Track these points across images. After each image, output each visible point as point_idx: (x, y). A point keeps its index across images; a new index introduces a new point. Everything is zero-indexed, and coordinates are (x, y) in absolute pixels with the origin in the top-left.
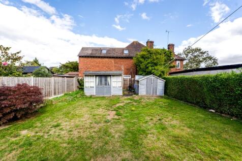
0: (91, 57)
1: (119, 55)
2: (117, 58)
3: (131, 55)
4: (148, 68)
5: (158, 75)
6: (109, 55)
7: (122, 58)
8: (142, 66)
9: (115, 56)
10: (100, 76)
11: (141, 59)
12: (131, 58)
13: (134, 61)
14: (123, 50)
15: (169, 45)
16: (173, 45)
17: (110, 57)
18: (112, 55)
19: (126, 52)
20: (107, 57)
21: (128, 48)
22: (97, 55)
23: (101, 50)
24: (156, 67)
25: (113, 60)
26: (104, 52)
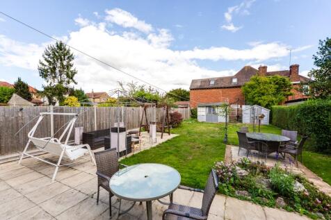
0: (200, 89)
1: (227, 85)
2: (225, 88)
3: (241, 84)
4: (254, 98)
5: (265, 105)
6: (216, 86)
7: (230, 87)
8: (250, 96)
9: (223, 86)
10: (210, 107)
11: (248, 89)
12: (240, 87)
13: (242, 90)
14: (231, 78)
15: (291, 67)
16: (297, 66)
17: (218, 88)
18: (219, 85)
19: (235, 81)
20: (215, 88)
21: (236, 76)
22: (206, 87)
23: (209, 81)
24: (263, 97)
25: (220, 91)
26: (212, 83)
